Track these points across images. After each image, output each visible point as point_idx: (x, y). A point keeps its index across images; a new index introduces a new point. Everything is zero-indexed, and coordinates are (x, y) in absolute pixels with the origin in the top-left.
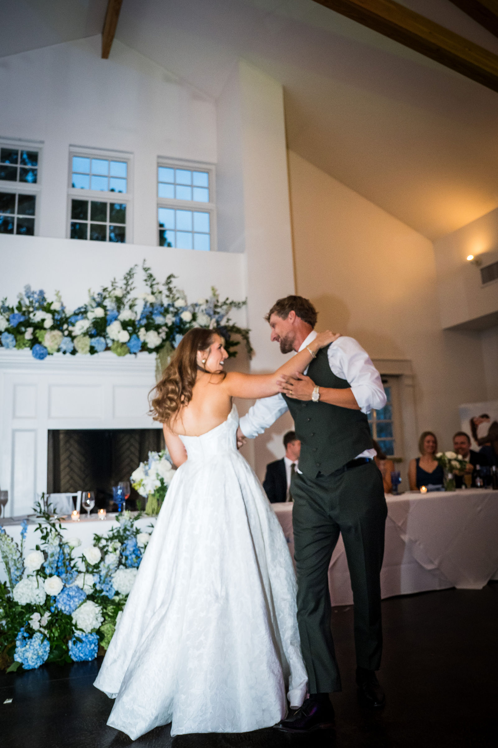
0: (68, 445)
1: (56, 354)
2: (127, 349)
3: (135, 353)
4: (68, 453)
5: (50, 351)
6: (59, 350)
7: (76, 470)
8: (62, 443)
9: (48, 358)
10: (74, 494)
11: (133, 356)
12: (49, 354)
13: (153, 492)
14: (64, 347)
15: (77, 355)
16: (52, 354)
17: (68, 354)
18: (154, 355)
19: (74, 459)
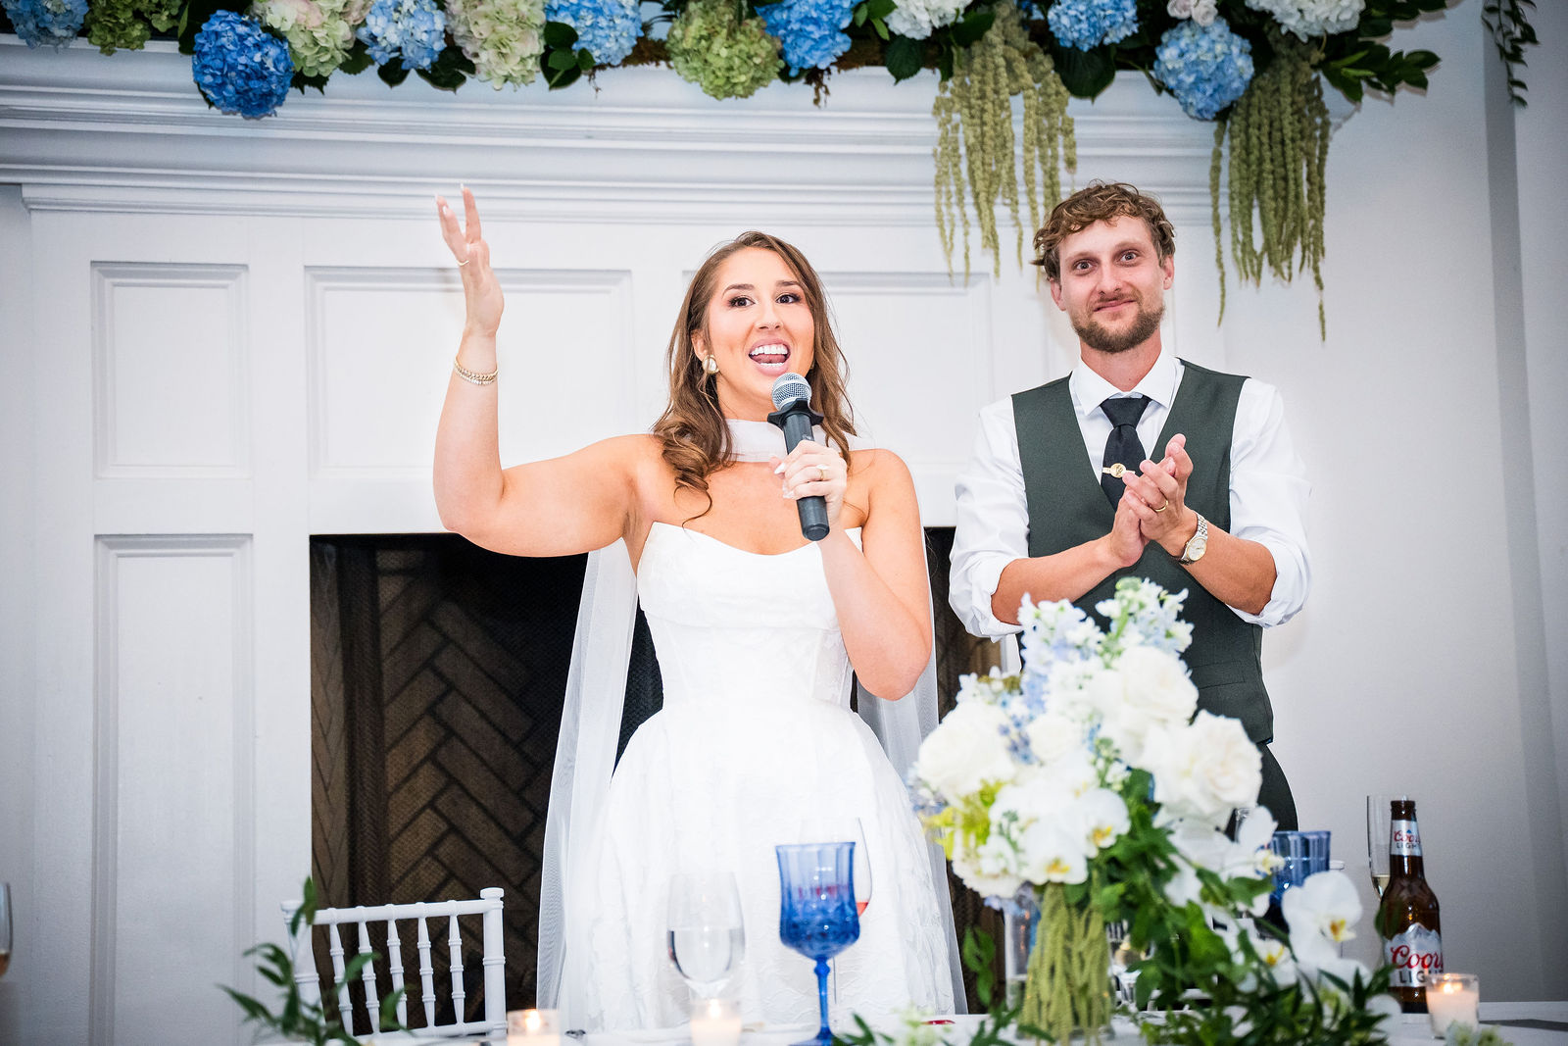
0: (427, 641)
1: (338, 81)
2: (764, 48)
3: (814, 76)
4: (427, 688)
5: (310, 62)
6: (356, 57)
7: (476, 779)
8: (392, 631)
9: (296, 106)
10: (469, 907)
11: (803, 91)
12: (300, 80)
13: (1077, 874)
14: (387, 32)
15: (471, 85)
16: (320, 82)
17: (414, 82)
18: (926, 84)
19: (466, 717)
